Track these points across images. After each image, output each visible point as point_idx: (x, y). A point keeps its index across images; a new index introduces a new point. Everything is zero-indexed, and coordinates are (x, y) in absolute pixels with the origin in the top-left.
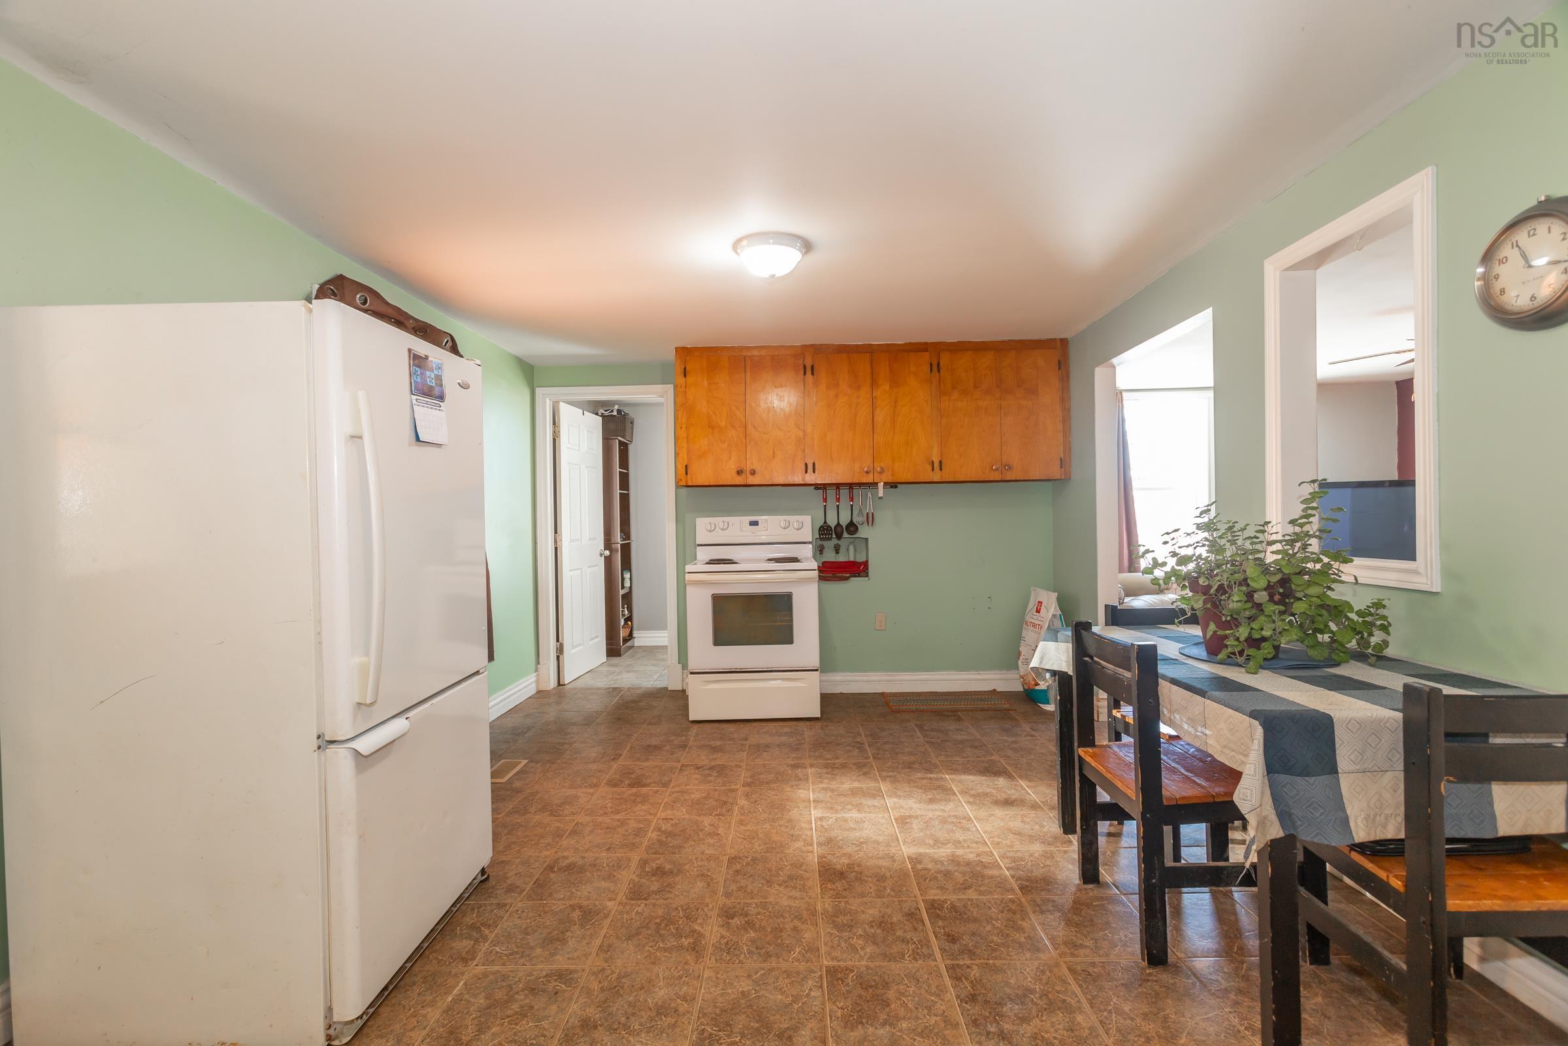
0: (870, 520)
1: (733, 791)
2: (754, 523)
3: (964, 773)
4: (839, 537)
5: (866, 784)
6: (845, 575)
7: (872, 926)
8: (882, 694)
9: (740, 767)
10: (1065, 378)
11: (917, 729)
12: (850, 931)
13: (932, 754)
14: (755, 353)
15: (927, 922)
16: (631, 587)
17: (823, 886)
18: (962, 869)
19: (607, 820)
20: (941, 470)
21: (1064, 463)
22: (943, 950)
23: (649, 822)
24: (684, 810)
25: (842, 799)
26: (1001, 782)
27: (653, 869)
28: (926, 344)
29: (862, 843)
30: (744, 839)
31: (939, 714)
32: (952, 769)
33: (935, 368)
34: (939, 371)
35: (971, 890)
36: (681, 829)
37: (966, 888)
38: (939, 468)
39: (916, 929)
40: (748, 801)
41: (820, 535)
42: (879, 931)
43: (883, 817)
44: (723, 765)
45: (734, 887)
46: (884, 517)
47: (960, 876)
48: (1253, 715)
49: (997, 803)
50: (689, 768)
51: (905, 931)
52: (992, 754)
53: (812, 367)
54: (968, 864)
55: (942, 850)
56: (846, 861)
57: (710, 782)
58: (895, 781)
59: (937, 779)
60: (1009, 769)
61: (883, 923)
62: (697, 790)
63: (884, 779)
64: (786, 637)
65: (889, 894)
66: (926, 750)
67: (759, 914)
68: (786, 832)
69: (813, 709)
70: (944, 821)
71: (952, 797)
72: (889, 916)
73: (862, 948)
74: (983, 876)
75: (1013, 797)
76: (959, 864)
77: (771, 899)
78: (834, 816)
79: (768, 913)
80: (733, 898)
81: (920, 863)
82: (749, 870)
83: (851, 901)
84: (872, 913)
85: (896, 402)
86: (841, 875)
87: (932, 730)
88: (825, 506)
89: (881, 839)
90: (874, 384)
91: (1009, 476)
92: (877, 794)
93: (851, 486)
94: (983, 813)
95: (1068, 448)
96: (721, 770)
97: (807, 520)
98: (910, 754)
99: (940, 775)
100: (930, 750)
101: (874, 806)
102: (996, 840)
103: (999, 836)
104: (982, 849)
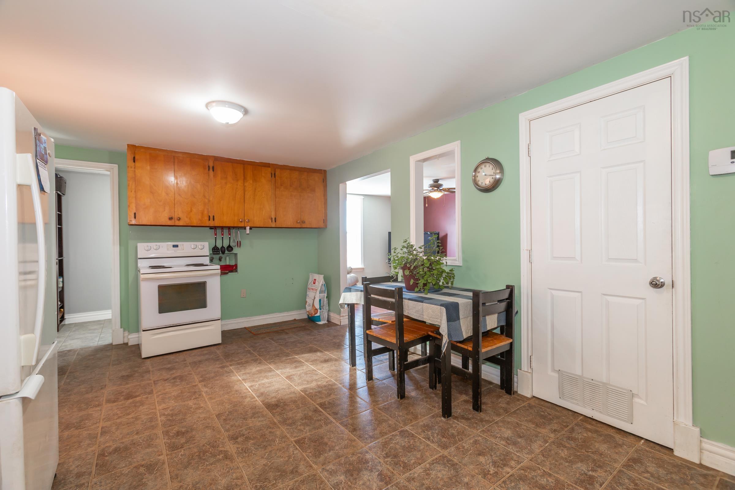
0: (239, 244)
1: (195, 386)
2: (175, 246)
3: (302, 354)
4: (223, 253)
5: (263, 367)
6: (226, 272)
7: (303, 420)
8: (245, 328)
9: (191, 374)
10: (325, 186)
11: (271, 340)
12: (295, 425)
13: (284, 349)
14: (180, 155)
15: (323, 411)
16: (63, 287)
17: (272, 412)
18: (324, 389)
19: (124, 420)
20: (275, 222)
21: (325, 221)
22: (335, 418)
23: (155, 414)
24: (173, 402)
25: (256, 376)
26: (319, 354)
27: (175, 434)
28: (269, 164)
29: (277, 391)
30: (218, 405)
31: (277, 332)
32: (296, 354)
33: (273, 175)
34: (275, 177)
35: (332, 395)
36: (178, 411)
37: (330, 395)
38: (274, 221)
39: (320, 415)
40: (208, 388)
41: (213, 252)
42: (306, 421)
43: (280, 378)
44: (180, 375)
45: (228, 426)
46: (245, 243)
47: (325, 391)
48: (442, 305)
49: (322, 362)
50: (159, 381)
51: (317, 417)
52: (309, 345)
53: (213, 168)
54: (325, 386)
55: (312, 384)
56: (275, 400)
57: (178, 385)
58: (275, 363)
59: (293, 358)
60: (319, 349)
61: (306, 417)
62: (173, 391)
63: (270, 363)
64: (203, 305)
65: (302, 406)
66: (281, 348)
67: (249, 433)
68: (238, 396)
69: (218, 339)
70: (306, 374)
71: (303, 364)
72: (307, 414)
73: (304, 429)
74: (333, 389)
75: (327, 358)
76: (322, 388)
77: (251, 425)
78: (257, 384)
79: (253, 431)
80: (231, 431)
81: (307, 391)
82: (231, 417)
83: (288, 414)
84: (299, 415)
85: (255, 189)
86: (276, 406)
87: (278, 339)
88: (216, 238)
89: (284, 387)
90: (245, 179)
91: (304, 226)
92: (270, 370)
93: (229, 228)
94: (319, 367)
95: (326, 215)
96: (181, 378)
97: (206, 244)
98: (275, 351)
99: (293, 357)
100: (282, 348)
101: (273, 375)
102: (330, 375)
103: (330, 374)
104: (327, 380)
